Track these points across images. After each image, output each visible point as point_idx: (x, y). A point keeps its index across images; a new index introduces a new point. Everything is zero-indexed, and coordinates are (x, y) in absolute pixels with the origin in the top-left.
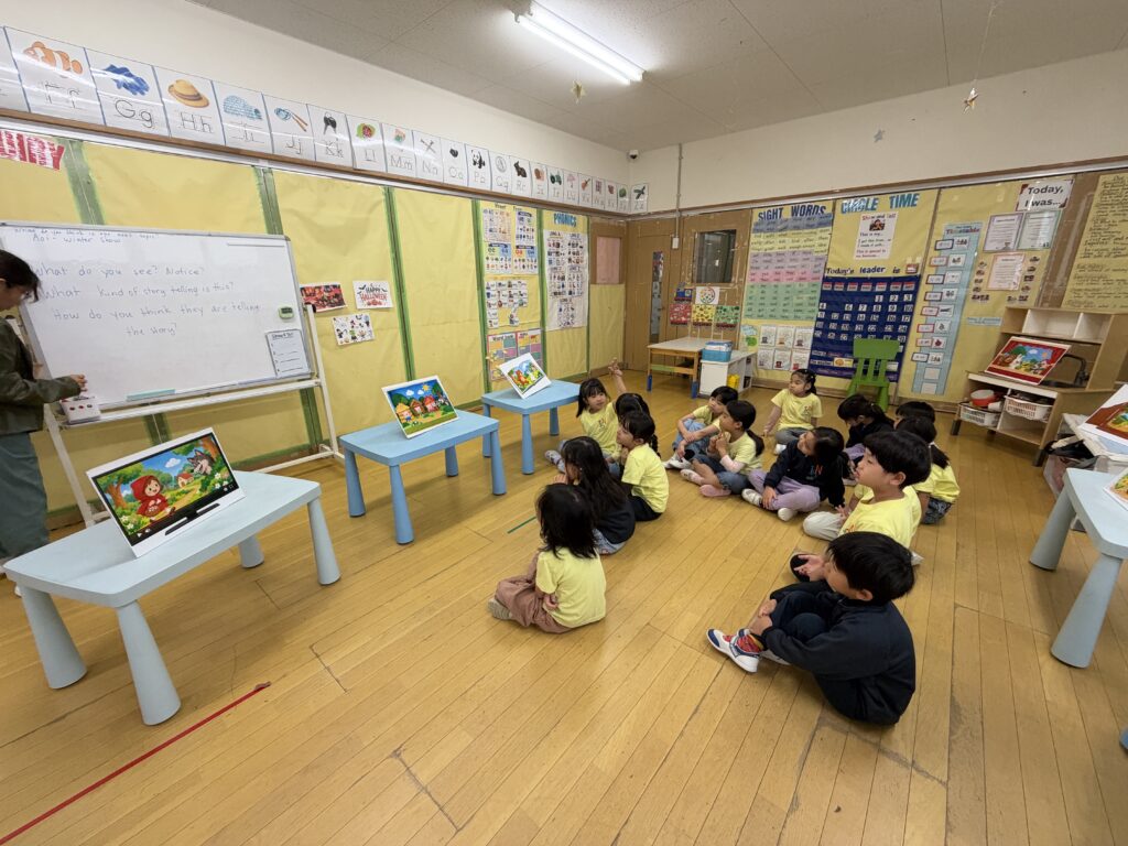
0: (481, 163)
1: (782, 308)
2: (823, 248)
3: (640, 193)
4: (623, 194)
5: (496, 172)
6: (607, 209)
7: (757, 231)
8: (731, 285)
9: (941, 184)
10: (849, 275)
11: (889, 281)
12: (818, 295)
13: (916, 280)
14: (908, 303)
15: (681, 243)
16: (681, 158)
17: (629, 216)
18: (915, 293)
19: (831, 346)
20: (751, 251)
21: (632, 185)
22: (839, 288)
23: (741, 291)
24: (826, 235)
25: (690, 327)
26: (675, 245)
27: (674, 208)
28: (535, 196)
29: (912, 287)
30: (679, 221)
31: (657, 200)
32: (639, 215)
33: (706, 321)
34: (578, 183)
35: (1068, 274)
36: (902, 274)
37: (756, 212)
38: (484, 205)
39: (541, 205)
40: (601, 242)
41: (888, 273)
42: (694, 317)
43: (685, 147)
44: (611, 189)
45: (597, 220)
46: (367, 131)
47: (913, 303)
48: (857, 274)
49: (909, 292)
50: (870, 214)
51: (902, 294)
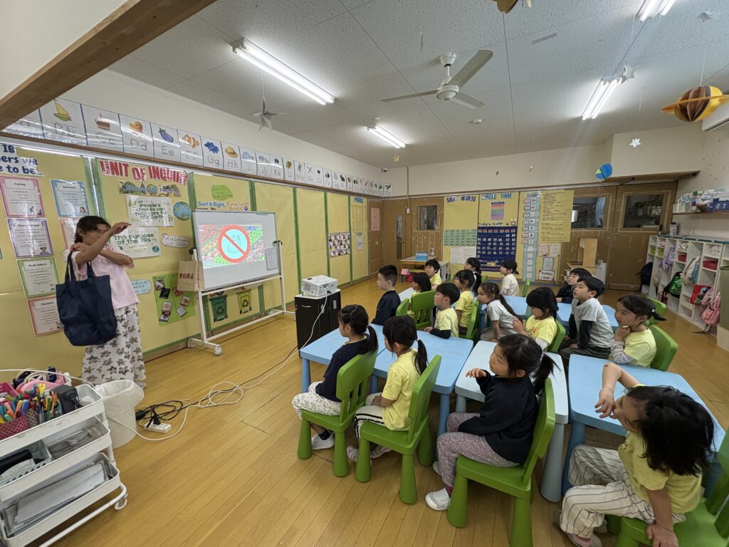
0: (329, 176)
1: (461, 241)
3: (389, 187)
4: (380, 188)
5: (334, 180)
6: (375, 195)
8: (436, 230)
9: (520, 190)
10: (488, 226)
11: (505, 228)
12: (476, 235)
13: (516, 228)
14: (514, 238)
15: (411, 211)
16: (408, 173)
17: (384, 198)
18: (516, 233)
19: (484, 257)
20: (445, 215)
21: (384, 184)
22: (485, 231)
23: (441, 233)
26: (408, 211)
27: (406, 194)
28: (348, 190)
29: (513, 231)
30: (409, 201)
31: (397, 190)
32: (388, 197)
34: (364, 183)
36: (510, 225)
37: (445, 198)
38: (329, 194)
39: (349, 193)
40: (372, 209)
41: (504, 225)
43: (410, 168)
44: (376, 185)
45: (371, 200)
46: (289, 165)
47: (516, 237)
48: (492, 226)
49: (514, 233)
50: (495, 200)
51: (511, 234)
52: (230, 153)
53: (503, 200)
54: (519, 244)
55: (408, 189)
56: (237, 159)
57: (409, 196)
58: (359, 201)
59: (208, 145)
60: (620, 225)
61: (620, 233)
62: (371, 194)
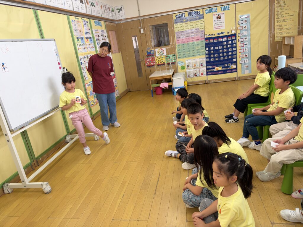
1: (192, 52)
2: (202, 27)
3: (120, 10)
4: (113, 11)
6: (110, 18)
7: (176, 23)
8: (170, 46)
9: (235, 2)
10: (213, 36)
11: (227, 37)
12: (204, 45)
13: (235, 35)
14: (234, 43)
15: (144, 31)
17: (116, 21)
18: (236, 39)
19: (212, 63)
20: (176, 31)
22: (211, 41)
23: (174, 48)
24: (202, 22)
25: (156, 67)
27: (138, 16)
28: (88, 13)
30: (141, 21)
31: (129, 13)
32: (121, 20)
33: (162, 63)
34: (99, 6)
35: (274, 28)
36: (230, 34)
37: (174, 15)
38: (71, 18)
39: (90, 17)
40: (110, 32)
41: (226, 34)
42: (157, 62)
44: (109, 8)
45: (109, 23)
47: (236, 43)
48: (216, 36)
49: (234, 40)
50: (216, 13)
51: (232, 41)
53: (223, 12)
54: (238, 48)
55: (139, 10)
57: (141, 17)
58: (99, 24)
62: (107, 17)
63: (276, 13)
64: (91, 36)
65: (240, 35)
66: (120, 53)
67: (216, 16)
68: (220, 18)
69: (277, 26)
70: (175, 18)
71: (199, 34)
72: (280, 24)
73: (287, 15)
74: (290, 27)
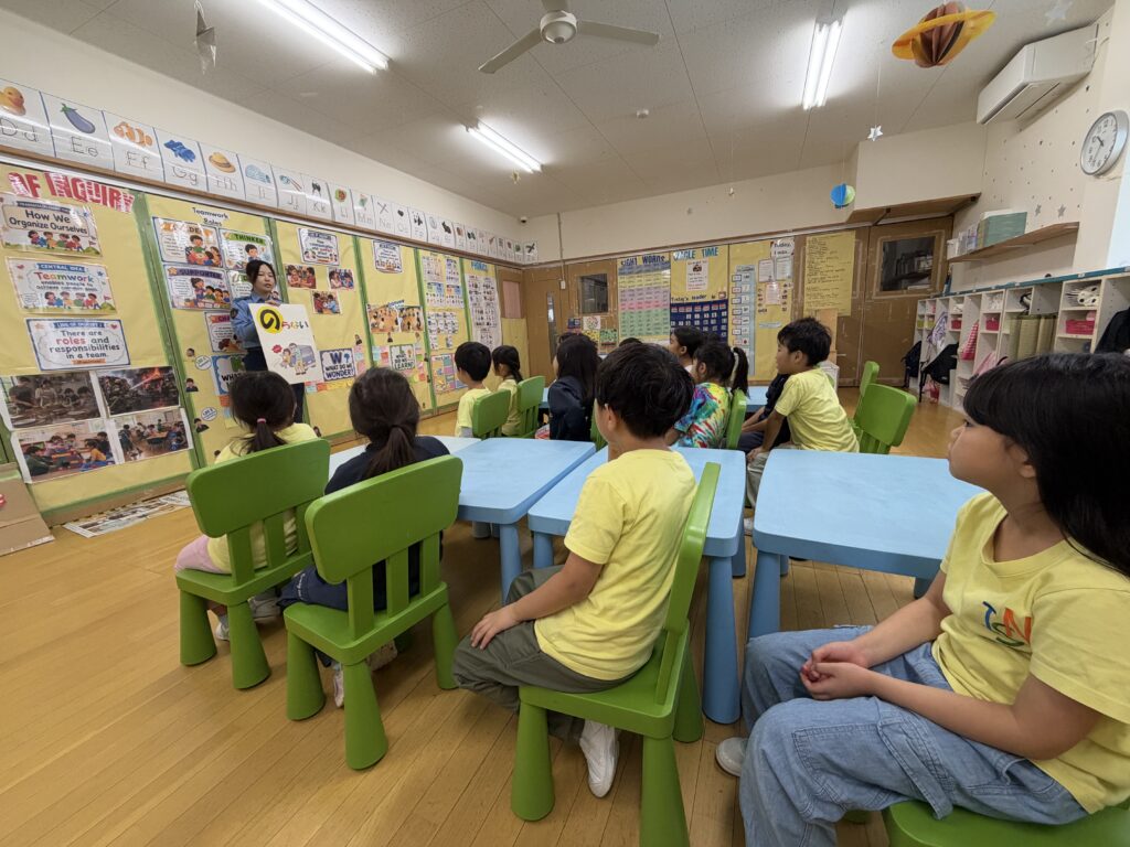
0: (420, 222)
1: (646, 328)
2: (667, 284)
3: (531, 248)
4: (518, 249)
5: (430, 229)
6: (508, 260)
7: (621, 274)
8: (608, 313)
9: (728, 241)
10: (686, 301)
11: (710, 304)
12: (668, 316)
13: (725, 302)
14: (723, 317)
15: (567, 285)
16: (560, 223)
17: (524, 266)
18: (727, 310)
20: (620, 289)
21: (525, 242)
22: (681, 310)
23: (616, 317)
24: (667, 275)
26: (563, 285)
27: (558, 258)
28: (458, 248)
29: (723, 306)
30: (564, 268)
31: (545, 253)
32: (532, 265)
34: (486, 239)
35: (803, 293)
36: (717, 299)
37: (619, 261)
38: (422, 252)
39: (462, 255)
40: (505, 284)
41: (709, 299)
43: (563, 215)
44: (509, 244)
45: (502, 268)
46: (342, 196)
47: (727, 317)
48: (691, 301)
49: (724, 310)
50: (693, 261)
51: (719, 312)
52: (220, 165)
53: (706, 259)
54: (730, 327)
55: (561, 250)
56: (236, 176)
57: (564, 261)
58: (480, 268)
59: (171, 145)
60: (876, 289)
61: (876, 300)
62: (502, 258)
63: (807, 265)
64: (460, 285)
65: (735, 301)
66: (524, 320)
67: (692, 266)
68: (700, 269)
69: (808, 289)
70: (619, 266)
71: (661, 296)
72: (814, 285)
73: (830, 268)
74: (835, 292)
